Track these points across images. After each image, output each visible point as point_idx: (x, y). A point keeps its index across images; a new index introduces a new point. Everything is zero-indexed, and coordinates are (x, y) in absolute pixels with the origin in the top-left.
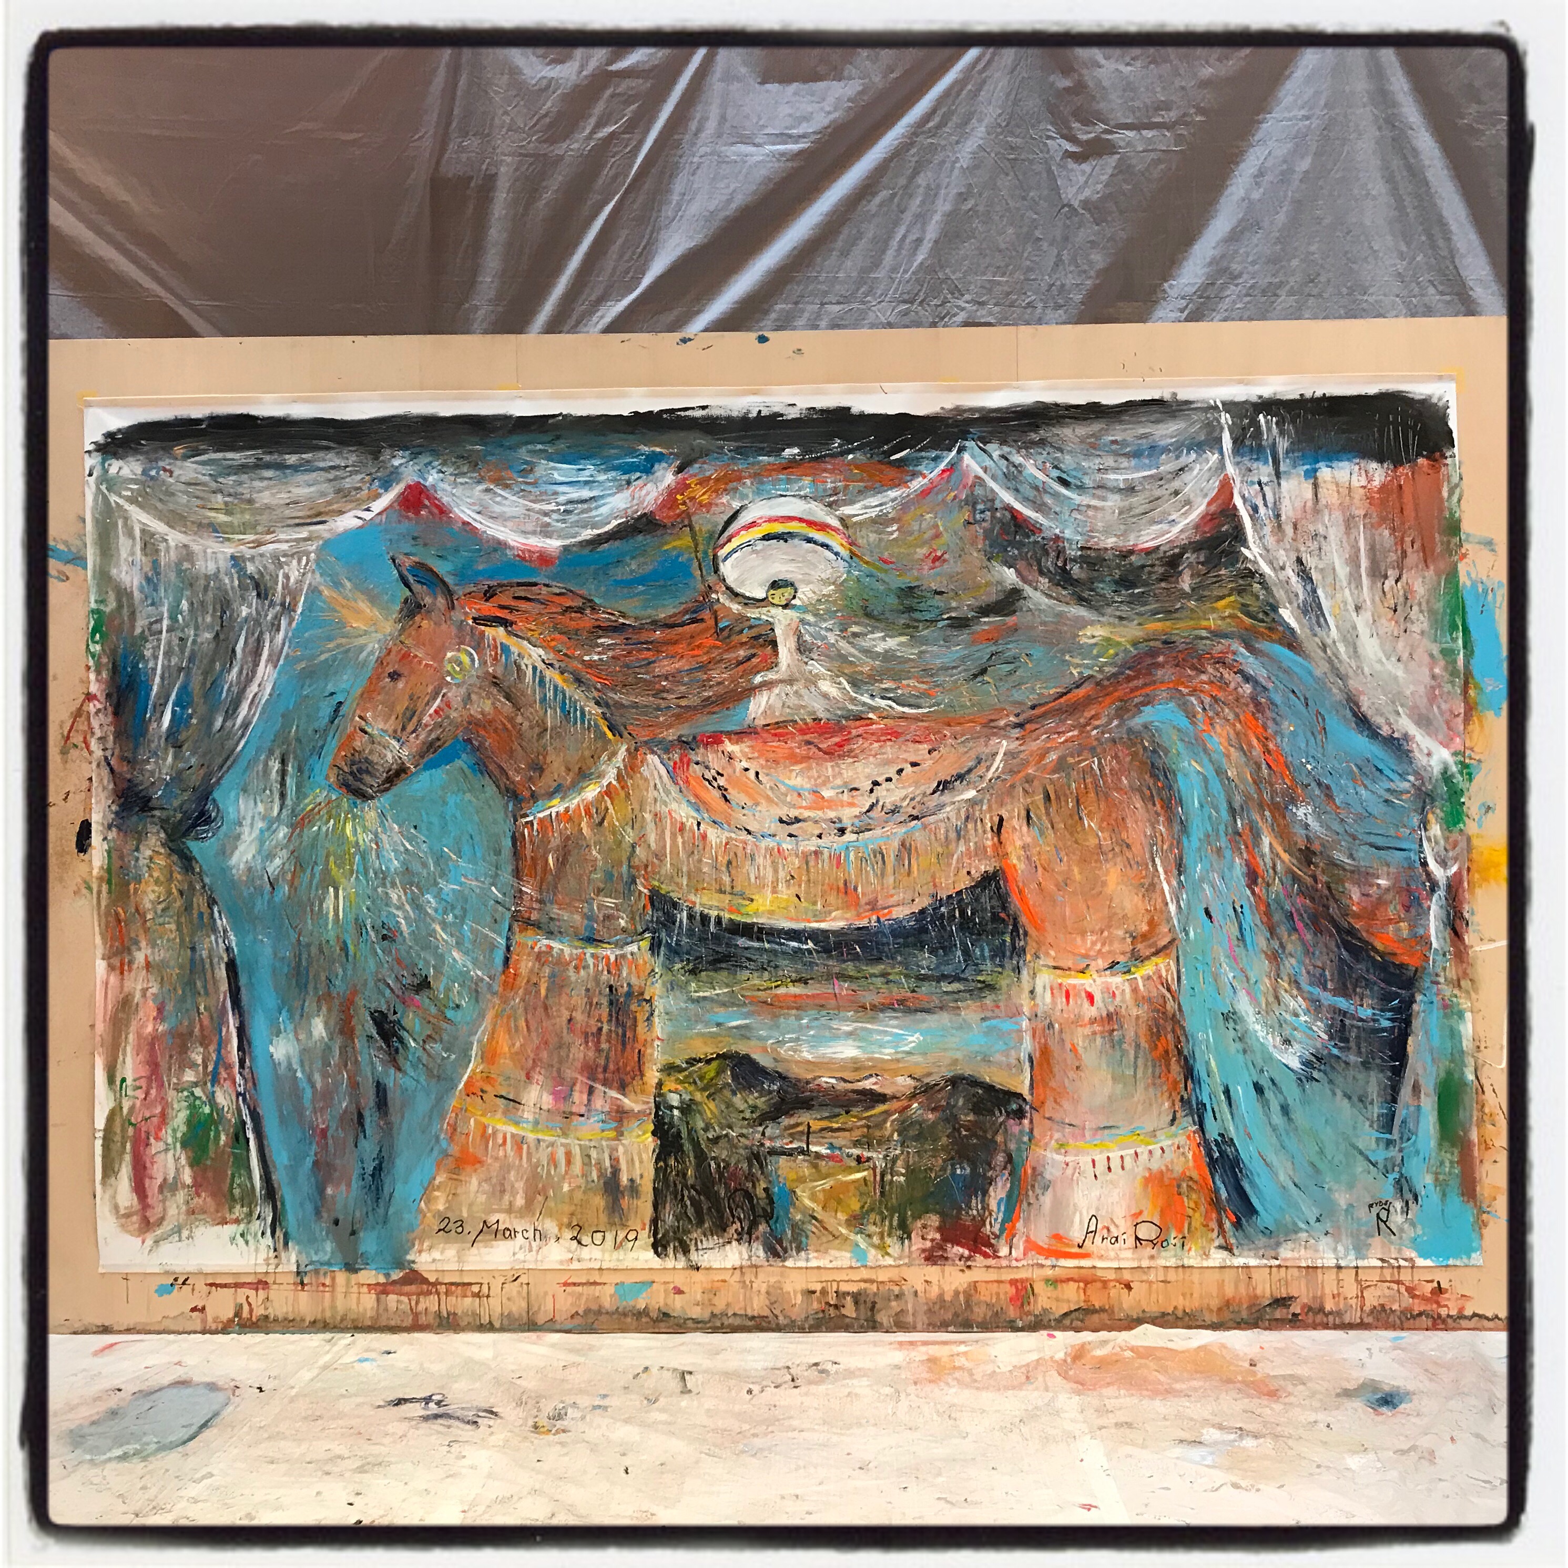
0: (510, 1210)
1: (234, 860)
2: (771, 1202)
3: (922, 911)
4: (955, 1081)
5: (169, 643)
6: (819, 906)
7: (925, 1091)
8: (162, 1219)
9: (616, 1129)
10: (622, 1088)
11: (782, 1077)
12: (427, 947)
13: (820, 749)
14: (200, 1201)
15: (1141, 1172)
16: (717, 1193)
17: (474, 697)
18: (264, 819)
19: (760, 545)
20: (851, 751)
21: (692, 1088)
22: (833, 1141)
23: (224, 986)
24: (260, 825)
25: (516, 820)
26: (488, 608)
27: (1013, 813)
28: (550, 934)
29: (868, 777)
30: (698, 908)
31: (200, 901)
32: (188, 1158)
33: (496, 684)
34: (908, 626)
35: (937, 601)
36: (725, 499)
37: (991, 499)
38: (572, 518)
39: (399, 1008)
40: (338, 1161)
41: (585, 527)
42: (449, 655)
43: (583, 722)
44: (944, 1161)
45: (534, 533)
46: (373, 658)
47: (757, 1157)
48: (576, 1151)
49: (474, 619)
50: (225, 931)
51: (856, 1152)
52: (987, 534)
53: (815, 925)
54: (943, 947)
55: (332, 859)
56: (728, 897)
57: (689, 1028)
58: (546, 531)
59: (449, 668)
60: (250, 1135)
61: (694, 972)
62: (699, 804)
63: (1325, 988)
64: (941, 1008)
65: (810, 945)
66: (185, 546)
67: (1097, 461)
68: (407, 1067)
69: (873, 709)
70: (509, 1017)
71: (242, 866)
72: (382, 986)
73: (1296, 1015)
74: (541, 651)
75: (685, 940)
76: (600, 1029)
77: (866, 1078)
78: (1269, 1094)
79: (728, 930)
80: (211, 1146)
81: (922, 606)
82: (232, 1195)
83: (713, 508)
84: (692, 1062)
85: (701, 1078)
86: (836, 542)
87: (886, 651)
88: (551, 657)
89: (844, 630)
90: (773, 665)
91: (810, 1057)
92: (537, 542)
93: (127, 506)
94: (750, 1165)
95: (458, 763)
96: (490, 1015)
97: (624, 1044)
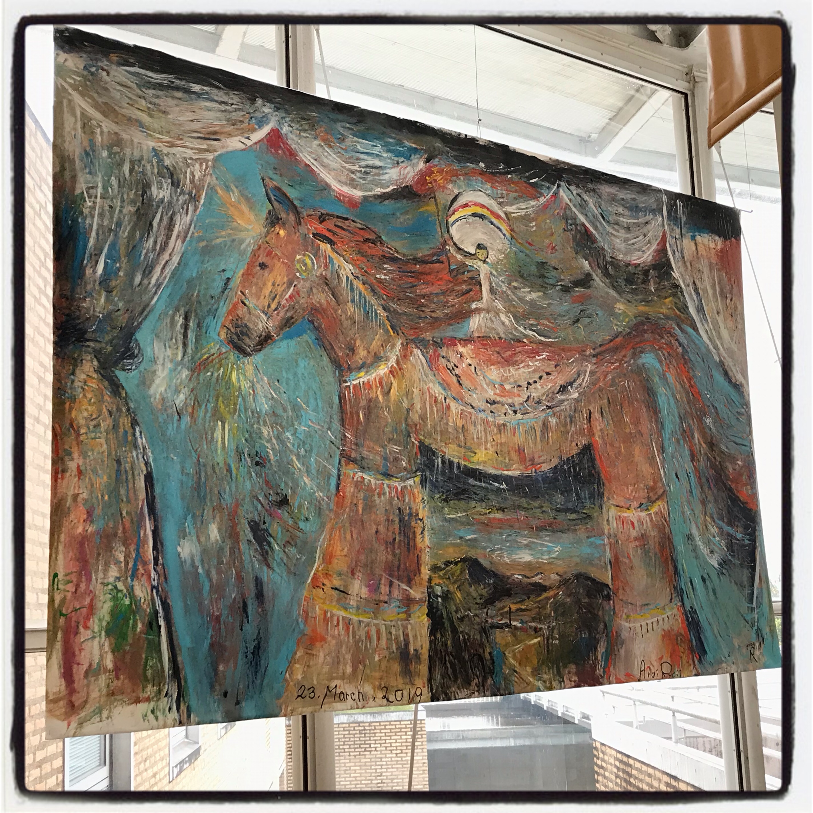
0: (343, 678)
1: (152, 391)
2: (493, 662)
3: (556, 467)
4: (578, 576)
5: (102, 208)
6: (507, 461)
7: (564, 582)
8: (86, 702)
9: (406, 612)
10: (409, 582)
11: (495, 575)
12: (287, 473)
13: (503, 358)
14: (119, 683)
15: (660, 632)
16: (464, 658)
17: (314, 290)
18: (171, 361)
19: (471, 219)
20: (517, 361)
21: (447, 582)
22: (522, 618)
23: (142, 495)
24: (169, 365)
25: (340, 384)
26: (321, 228)
27: (595, 409)
28: (363, 468)
29: (525, 379)
30: (447, 457)
31: (125, 421)
32: (110, 644)
33: (327, 284)
34: (542, 287)
35: (554, 273)
36: (450, 186)
37: (575, 218)
38: (369, 178)
39: (268, 519)
40: (227, 644)
41: (377, 186)
42: (298, 257)
43: (376, 321)
44: (577, 629)
45: (346, 184)
46: (250, 250)
47: (484, 631)
48: (383, 629)
49: (314, 235)
50: (144, 448)
51: (533, 624)
52: (574, 238)
53: (506, 472)
54: (566, 491)
55: (221, 398)
56: (463, 450)
57: (445, 539)
58: (352, 183)
59: (298, 266)
60: (162, 623)
61: (446, 500)
62: (445, 385)
63: (723, 521)
64: (568, 530)
65: (504, 486)
66: (116, 133)
67: (615, 208)
68: (275, 565)
69: (526, 336)
70: (340, 528)
71: (158, 396)
72: (255, 502)
73: (714, 537)
74: (351, 266)
75: (440, 478)
76: (394, 539)
77: (536, 575)
78: (708, 582)
79: (463, 472)
80: (130, 633)
81: (547, 275)
82: (146, 677)
83: (445, 191)
84: (447, 563)
85: (453, 575)
86: (504, 227)
87: (532, 300)
88: (357, 272)
89: (510, 284)
90: (480, 299)
91: (508, 561)
92: (346, 190)
93: (70, 90)
94: (481, 637)
95: (305, 337)
96: (328, 526)
97: (409, 550)
